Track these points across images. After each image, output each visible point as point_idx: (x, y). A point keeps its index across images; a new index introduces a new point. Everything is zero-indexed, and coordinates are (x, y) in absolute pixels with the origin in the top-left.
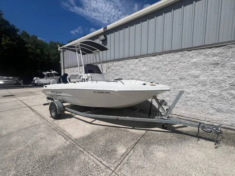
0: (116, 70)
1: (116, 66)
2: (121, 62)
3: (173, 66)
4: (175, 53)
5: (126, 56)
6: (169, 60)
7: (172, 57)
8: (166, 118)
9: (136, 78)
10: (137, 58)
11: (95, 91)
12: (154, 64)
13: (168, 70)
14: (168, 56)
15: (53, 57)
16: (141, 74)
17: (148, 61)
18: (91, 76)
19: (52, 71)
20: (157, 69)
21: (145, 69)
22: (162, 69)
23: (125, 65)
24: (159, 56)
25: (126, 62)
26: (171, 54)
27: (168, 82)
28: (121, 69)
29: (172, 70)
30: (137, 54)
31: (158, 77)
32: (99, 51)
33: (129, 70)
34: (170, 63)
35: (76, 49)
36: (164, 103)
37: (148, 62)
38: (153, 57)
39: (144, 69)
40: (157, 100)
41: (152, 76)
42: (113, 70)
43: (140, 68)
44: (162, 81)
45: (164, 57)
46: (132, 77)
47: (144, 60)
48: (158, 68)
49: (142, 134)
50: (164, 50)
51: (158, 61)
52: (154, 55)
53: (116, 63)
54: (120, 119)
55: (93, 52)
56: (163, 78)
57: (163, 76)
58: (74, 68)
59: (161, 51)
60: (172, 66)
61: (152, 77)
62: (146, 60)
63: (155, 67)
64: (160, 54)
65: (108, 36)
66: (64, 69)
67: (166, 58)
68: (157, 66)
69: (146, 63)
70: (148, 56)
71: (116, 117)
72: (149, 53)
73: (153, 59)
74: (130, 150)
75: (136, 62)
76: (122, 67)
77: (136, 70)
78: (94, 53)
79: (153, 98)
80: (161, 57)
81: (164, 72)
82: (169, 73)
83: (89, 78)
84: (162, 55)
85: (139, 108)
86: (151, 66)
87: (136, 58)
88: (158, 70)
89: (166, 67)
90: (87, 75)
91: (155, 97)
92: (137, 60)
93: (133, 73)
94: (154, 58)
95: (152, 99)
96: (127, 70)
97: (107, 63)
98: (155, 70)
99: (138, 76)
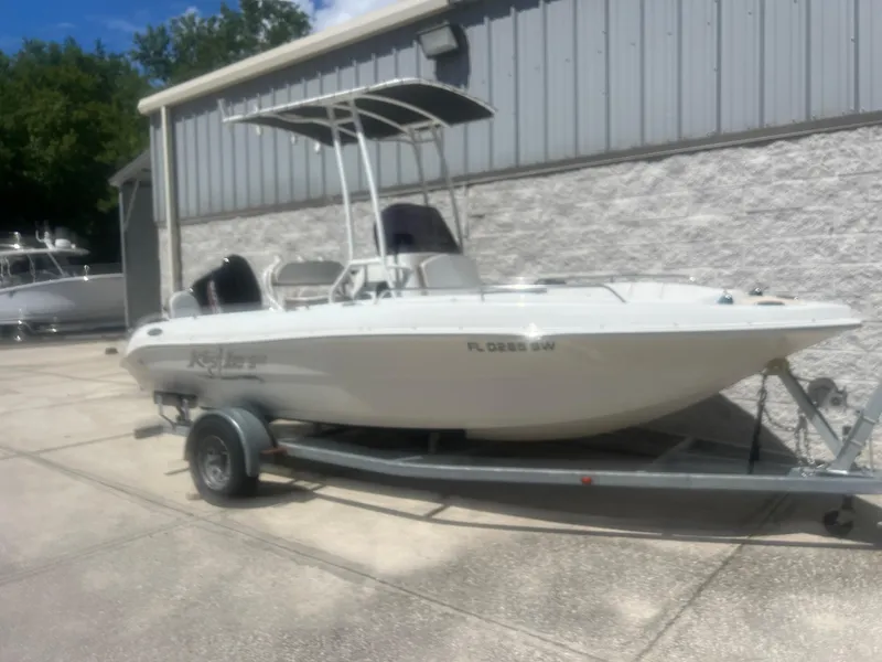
0: (525, 227)
1: (527, 205)
2: (557, 184)
3: (871, 197)
4: (875, 128)
5: (592, 143)
6: (848, 169)
7: (860, 149)
8: (844, 472)
9: (653, 271)
10: (658, 159)
11: (473, 343)
12: (760, 191)
13: (842, 219)
14: (837, 145)
15: (45, 144)
16: (681, 249)
17: (723, 170)
18: (419, 271)
19: (47, 241)
20: (777, 218)
21: (709, 217)
22: (804, 217)
23: (585, 200)
24: (787, 145)
25: (588, 184)
26: (854, 135)
27: (847, 287)
28: (558, 219)
29: (864, 222)
30: (659, 133)
31: (788, 265)
32: (438, 126)
33: (611, 229)
34: (850, 182)
35: (334, 125)
36: (832, 394)
37: (725, 178)
38: (753, 152)
39: (701, 218)
40: (791, 380)
41: (751, 258)
42: (508, 227)
43: (678, 213)
44: (810, 284)
45: (818, 152)
46: (631, 266)
47: (699, 167)
48: (781, 214)
49: (719, 556)
50: (817, 112)
51: (782, 174)
52: (760, 137)
53: (526, 189)
54: (602, 482)
55: (405, 128)
56: (814, 264)
57: (817, 257)
58: (244, 224)
59: (798, 116)
60: (866, 200)
61: (753, 263)
62: (708, 170)
63: (762, 207)
64: (795, 132)
65: (475, 34)
66: (177, 224)
67: (830, 156)
68: (780, 200)
69: (714, 183)
70: (723, 148)
71: (578, 472)
72: (726, 128)
73: (754, 161)
74: (677, 610)
75: (649, 180)
76: (564, 211)
77: (652, 224)
78: (408, 138)
79: (772, 372)
80: (797, 152)
81: (822, 231)
82: (852, 237)
83: (406, 278)
84: (806, 142)
85: (682, 439)
86: (738, 200)
87: (650, 160)
88: (780, 223)
89: (828, 206)
90: (396, 261)
91: (779, 367)
92: (655, 170)
93: (632, 243)
94: (759, 157)
95: (765, 376)
96: (595, 227)
97: (469, 186)
98: (765, 221)
99: (667, 256)
